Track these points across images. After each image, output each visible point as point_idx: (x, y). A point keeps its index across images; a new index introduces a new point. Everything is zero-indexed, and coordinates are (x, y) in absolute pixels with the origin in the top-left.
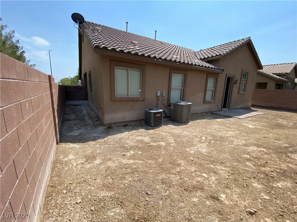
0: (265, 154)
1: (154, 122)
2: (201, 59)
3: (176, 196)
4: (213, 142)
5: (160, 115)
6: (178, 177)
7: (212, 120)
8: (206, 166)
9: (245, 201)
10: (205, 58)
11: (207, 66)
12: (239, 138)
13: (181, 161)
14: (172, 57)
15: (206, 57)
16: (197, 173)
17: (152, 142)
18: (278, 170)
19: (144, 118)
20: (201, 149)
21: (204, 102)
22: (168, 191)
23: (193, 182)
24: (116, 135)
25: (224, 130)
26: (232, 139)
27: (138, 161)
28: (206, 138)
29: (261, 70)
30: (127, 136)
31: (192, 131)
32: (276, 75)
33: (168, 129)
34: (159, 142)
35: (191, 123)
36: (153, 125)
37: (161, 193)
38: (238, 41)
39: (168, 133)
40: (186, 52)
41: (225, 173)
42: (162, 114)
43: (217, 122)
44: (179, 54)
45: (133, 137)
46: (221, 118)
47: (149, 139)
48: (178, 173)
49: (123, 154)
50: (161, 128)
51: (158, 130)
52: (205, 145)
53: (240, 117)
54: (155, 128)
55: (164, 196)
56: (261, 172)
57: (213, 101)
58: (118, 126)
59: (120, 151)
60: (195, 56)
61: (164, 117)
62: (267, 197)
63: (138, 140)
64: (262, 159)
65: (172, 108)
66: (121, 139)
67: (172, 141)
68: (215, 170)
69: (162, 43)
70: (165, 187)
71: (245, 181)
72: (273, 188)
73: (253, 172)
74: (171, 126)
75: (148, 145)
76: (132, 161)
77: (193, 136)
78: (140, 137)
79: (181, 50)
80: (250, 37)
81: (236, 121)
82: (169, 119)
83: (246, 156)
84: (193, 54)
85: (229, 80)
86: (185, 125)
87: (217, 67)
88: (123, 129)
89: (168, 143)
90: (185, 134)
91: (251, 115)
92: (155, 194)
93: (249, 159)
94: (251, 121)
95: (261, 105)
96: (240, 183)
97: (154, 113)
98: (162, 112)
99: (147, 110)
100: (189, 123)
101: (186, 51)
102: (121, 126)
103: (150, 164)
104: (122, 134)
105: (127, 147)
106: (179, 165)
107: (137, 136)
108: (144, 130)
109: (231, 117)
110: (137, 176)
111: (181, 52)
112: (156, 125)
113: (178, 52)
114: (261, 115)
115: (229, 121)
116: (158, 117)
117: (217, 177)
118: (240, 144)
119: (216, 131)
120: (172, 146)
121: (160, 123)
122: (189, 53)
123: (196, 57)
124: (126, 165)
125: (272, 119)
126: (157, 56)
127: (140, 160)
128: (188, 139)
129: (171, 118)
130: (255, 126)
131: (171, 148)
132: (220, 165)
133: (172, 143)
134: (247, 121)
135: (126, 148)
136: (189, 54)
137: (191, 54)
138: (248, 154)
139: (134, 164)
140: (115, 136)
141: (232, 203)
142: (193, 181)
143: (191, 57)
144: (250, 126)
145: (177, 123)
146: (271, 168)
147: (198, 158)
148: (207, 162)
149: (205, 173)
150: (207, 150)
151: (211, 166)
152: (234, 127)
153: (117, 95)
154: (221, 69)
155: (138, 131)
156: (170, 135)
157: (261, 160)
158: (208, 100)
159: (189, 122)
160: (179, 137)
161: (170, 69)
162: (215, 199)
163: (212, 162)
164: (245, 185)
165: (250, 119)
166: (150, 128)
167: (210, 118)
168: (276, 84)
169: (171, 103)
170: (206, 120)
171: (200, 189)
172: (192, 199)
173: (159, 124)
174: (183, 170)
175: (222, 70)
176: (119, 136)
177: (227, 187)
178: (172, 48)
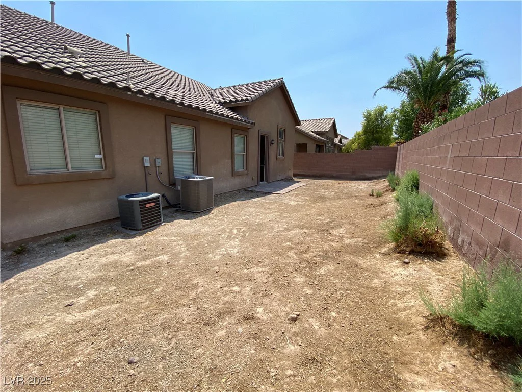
0: (307, 236)
1: (142, 220)
2: (220, 103)
3: (190, 342)
4: (247, 234)
5: (154, 204)
6: (193, 308)
7: (246, 201)
8: (238, 273)
9: (286, 305)
10: (225, 102)
11: (230, 116)
12: (280, 222)
13: (198, 279)
14: (167, 93)
15: (228, 100)
16: (224, 289)
17: (141, 261)
18: (321, 253)
19: (119, 216)
20: (230, 249)
21: (233, 174)
22: (174, 340)
23: (217, 307)
24: (41, 266)
25: (263, 213)
26: (272, 224)
27: (109, 307)
28: (238, 230)
29: (299, 127)
30: (75, 262)
31: (218, 223)
32: (316, 134)
33: (175, 228)
34: (156, 256)
35: (215, 211)
36: (140, 227)
37: (160, 348)
38: (269, 81)
39: (174, 236)
40: (195, 87)
41: (262, 276)
42: (159, 201)
43: (253, 203)
44: (181, 90)
45: (93, 259)
46: (258, 197)
47: (134, 256)
48: (192, 302)
49: (67, 303)
50: (159, 229)
51: (152, 234)
52: (236, 242)
53: (281, 192)
54: (147, 232)
55: (167, 351)
56: (304, 261)
57: (246, 171)
58: (47, 244)
59: (57, 299)
60: (210, 96)
61: (163, 208)
62: (310, 292)
63: (105, 265)
64: (304, 243)
65: (179, 188)
66: (57, 272)
67: (183, 249)
68: (250, 275)
69: (145, 63)
70: (169, 335)
71: (286, 278)
72: (316, 278)
73: (295, 263)
74: (181, 221)
75: (132, 268)
76: (91, 312)
77: (220, 231)
78: (110, 256)
79: (185, 81)
80: (282, 78)
81: (277, 199)
82: (176, 209)
83: (287, 244)
84: (207, 92)
85: (263, 139)
86: (206, 215)
87: (246, 119)
88: (63, 249)
89: (175, 254)
90: (206, 232)
91: (292, 188)
92: (149, 355)
93: (291, 248)
94: (292, 195)
95: (303, 173)
96: (280, 283)
97: (140, 201)
98: (158, 198)
99: (123, 197)
100: (213, 211)
101: (194, 85)
102: (57, 241)
103: (138, 302)
104: (60, 260)
105: (78, 285)
106: (195, 286)
107: (104, 256)
108: (120, 240)
109: (271, 193)
110: (106, 336)
111: (185, 86)
112: (148, 225)
113: (179, 85)
114: (303, 187)
115: (268, 199)
116: (151, 208)
117: (252, 286)
118: (281, 229)
119: (251, 217)
120: (183, 258)
121: (157, 219)
122: (200, 90)
123: (212, 99)
124: (76, 324)
125: (314, 190)
126: (132, 86)
127: (113, 303)
128: (211, 238)
129: (180, 207)
130: (297, 201)
131: (181, 262)
132: (257, 265)
133: (183, 252)
134: (289, 197)
135: (76, 288)
136: (201, 92)
137: (204, 93)
138: (290, 240)
139: (98, 315)
140: (38, 269)
141: (271, 315)
142: (218, 305)
143: (203, 97)
144: (293, 203)
145: (191, 215)
146: (313, 252)
147: (227, 264)
148: (239, 267)
149: (237, 285)
150: (240, 249)
151: (245, 271)
152: (274, 206)
153: (33, 170)
154: (251, 121)
155: (105, 245)
156: (179, 238)
157: (303, 245)
158: (238, 171)
159: (212, 209)
160: (195, 238)
161: (165, 116)
162: (250, 318)
163: (246, 265)
164: (286, 284)
165: (292, 193)
166: (135, 232)
167: (242, 199)
168: (317, 146)
169: (175, 179)
170: (238, 202)
171: (229, 313)
172: (217, 335)
173: (155, 222)
174: (201, 292)
175: (253, 123)
176: (51, 266)
177: (266, 295)
178: (166, 75)
